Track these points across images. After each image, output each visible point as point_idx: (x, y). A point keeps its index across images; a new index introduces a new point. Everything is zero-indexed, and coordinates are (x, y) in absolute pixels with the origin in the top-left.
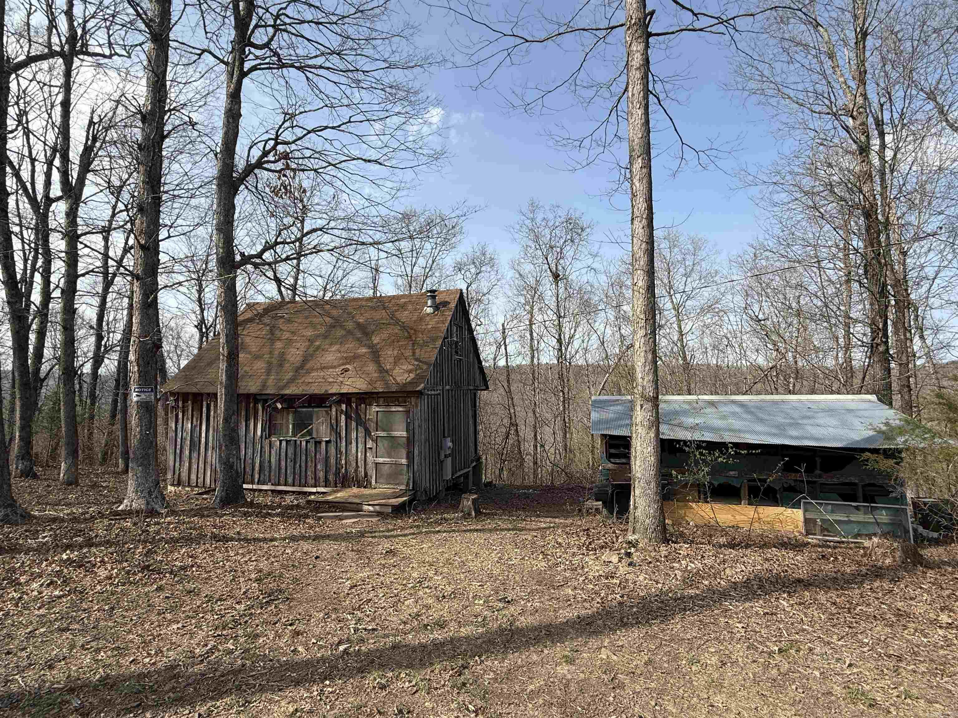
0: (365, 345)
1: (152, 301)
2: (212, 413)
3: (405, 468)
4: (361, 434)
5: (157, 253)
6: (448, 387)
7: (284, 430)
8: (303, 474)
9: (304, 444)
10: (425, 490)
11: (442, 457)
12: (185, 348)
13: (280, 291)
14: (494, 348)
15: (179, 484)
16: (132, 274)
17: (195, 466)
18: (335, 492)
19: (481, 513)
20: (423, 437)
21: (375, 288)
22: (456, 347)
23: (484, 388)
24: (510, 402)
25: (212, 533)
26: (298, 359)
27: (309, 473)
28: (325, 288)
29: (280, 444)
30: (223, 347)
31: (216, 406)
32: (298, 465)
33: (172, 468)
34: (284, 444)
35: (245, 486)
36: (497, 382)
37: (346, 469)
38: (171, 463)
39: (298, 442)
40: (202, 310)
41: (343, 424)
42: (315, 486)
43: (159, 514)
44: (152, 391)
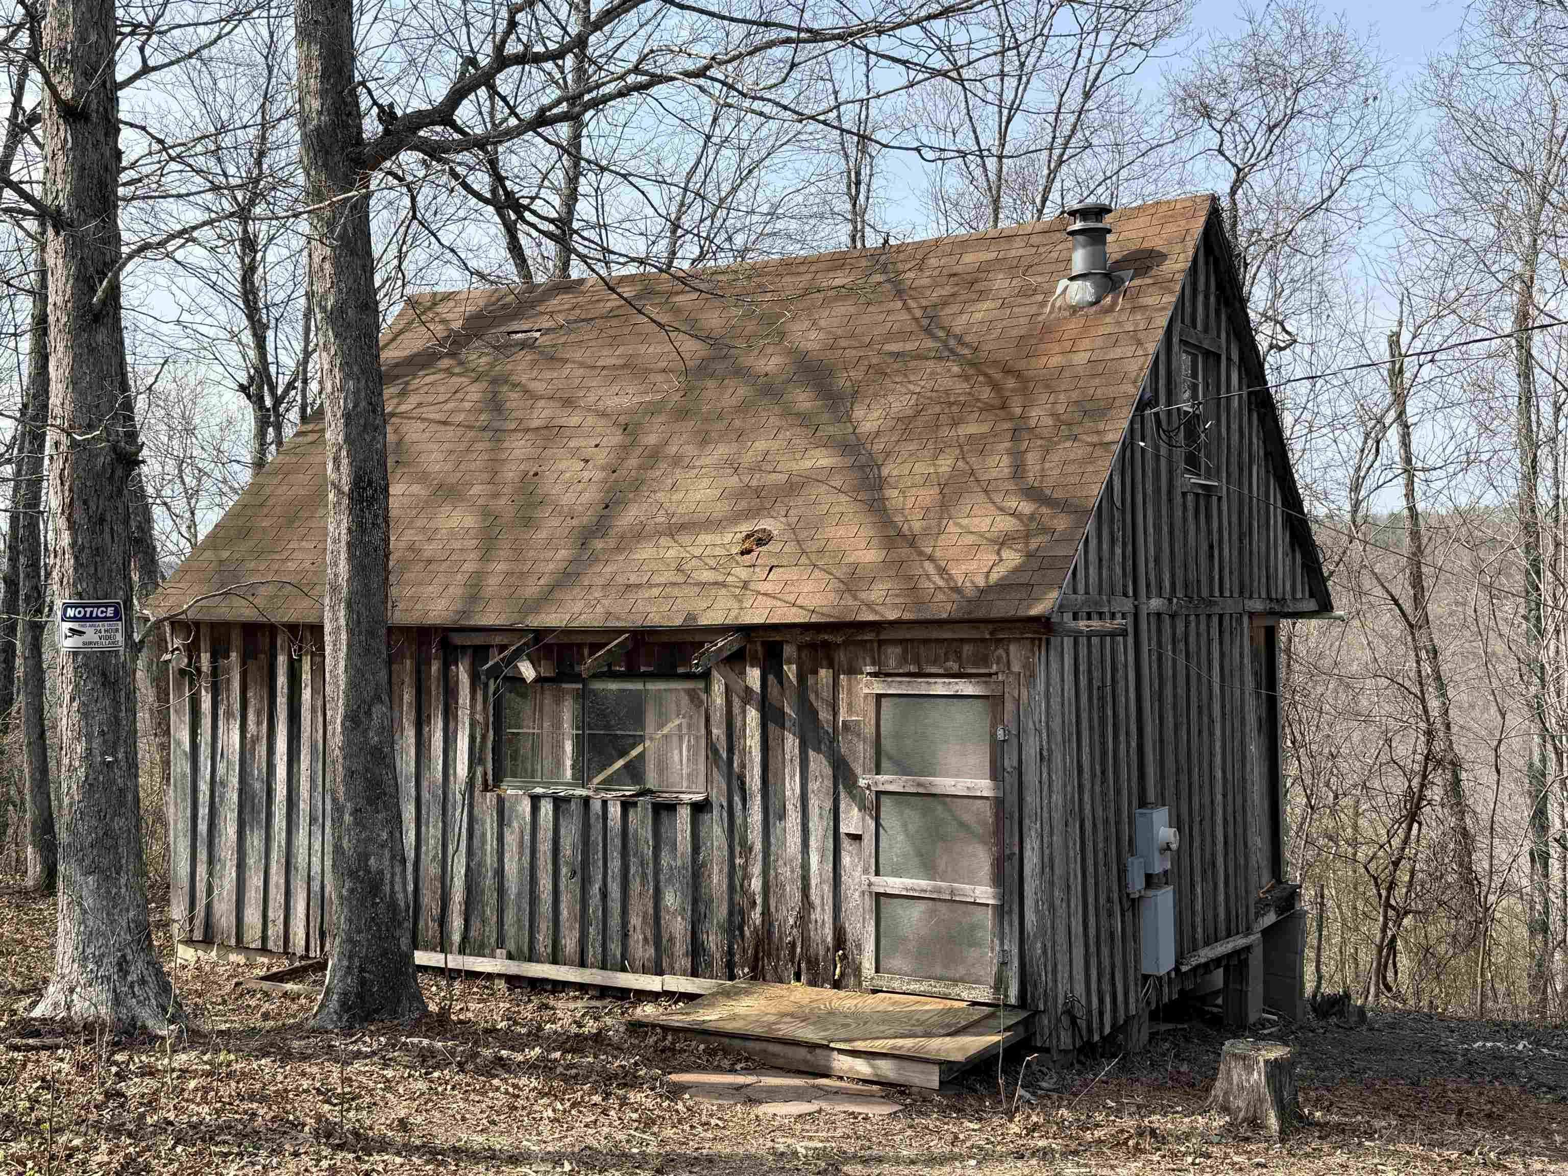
0: (827, 443)
1: (104, 302)
2: (306, 695)
3: (988, 919)
4: (820, 786)
5: (112, 127)
6: (1155, 603)
7: (548, 763)
8: (615, 921)
9: (615, 811)
10: (1069, 1012)
11: (1137, 884)
12: (208, 466)
13: (515, 248)
14: (1354, 438)
15: (208, 941)
16: (43, 213)
17: (255, 881)
18: (727, 994)
19: (1309, 1123)
20: (1057, 798)
21: (857, 215)
22: (1192, 435)
23: (1311, 605)
24: (1427, 669)
25: (319, 1117)
26: (586, 497)
27: (635, 921)
28: (676, 226)
29: (535, 809)
30: (336, 460)
31: (319, 670)
32: (596, 888)
33: (185, 882)
34: (546, 808)
35: (421, 958)
36: (1367, 582)
37: (766, 913)
38: (182, 868)
39: (596, 806)
40: (259, 332)
41: (753, 741)
42: (660, 973)
43: (151, 1040)
44: (117, 616)
